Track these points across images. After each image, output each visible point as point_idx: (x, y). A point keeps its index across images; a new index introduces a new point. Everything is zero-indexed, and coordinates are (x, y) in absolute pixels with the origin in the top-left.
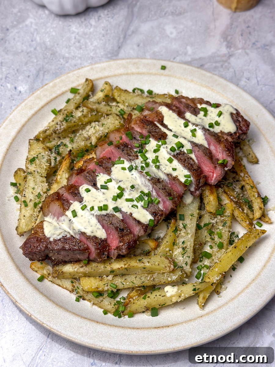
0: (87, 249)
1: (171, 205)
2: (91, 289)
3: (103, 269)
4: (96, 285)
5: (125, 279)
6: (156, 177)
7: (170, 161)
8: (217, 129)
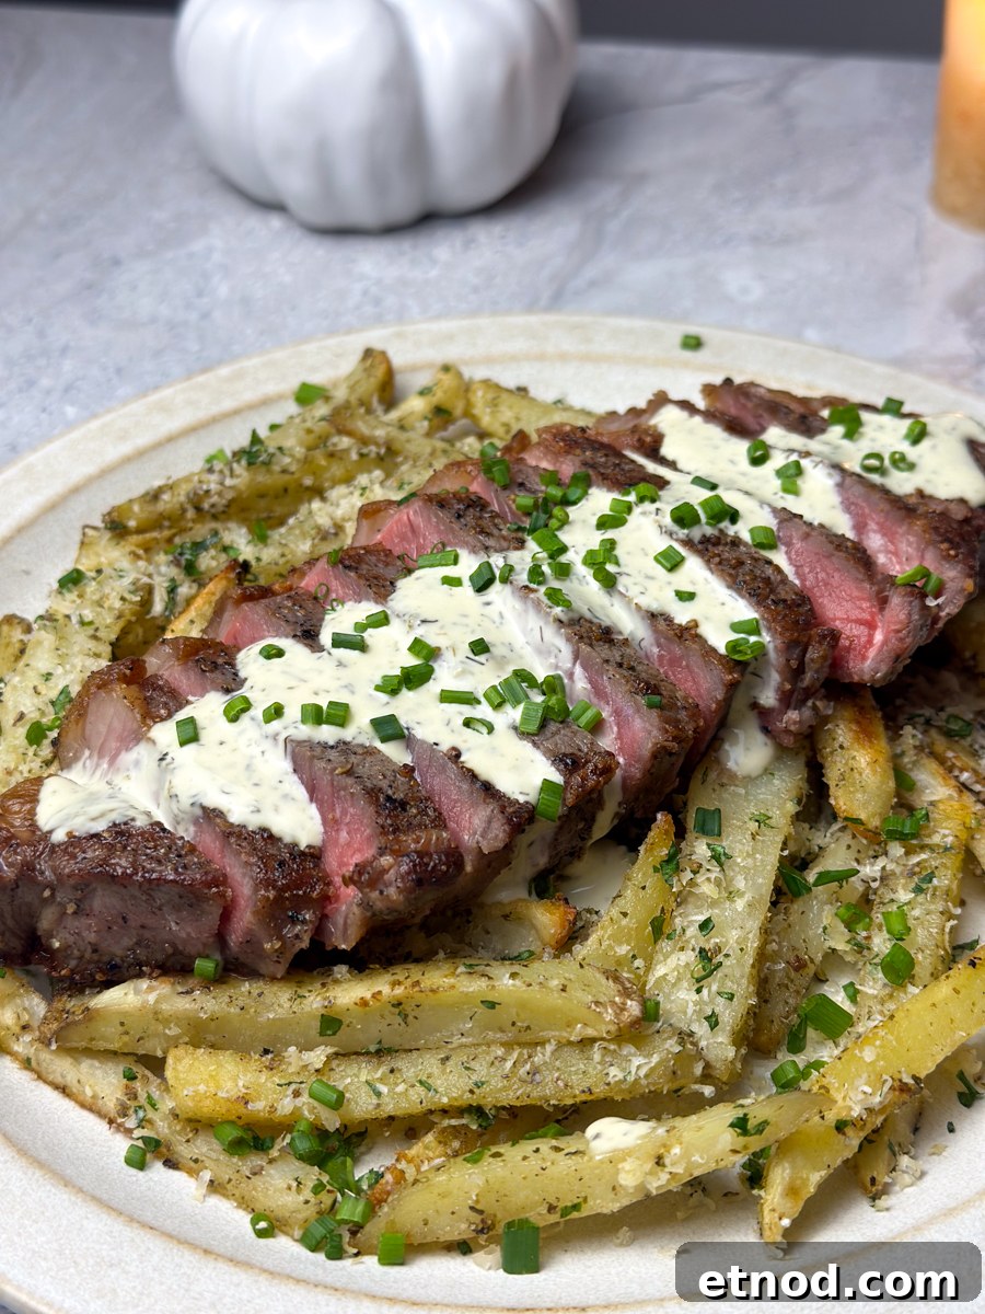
0: (221, 880)
1: (655, 732)
2: (208, 1102)
3: (287, 1005)
4: (241, 1084)
5: (392, 1071)
6: (595, 620)
7: (672, 562)
8: (901, 483)
